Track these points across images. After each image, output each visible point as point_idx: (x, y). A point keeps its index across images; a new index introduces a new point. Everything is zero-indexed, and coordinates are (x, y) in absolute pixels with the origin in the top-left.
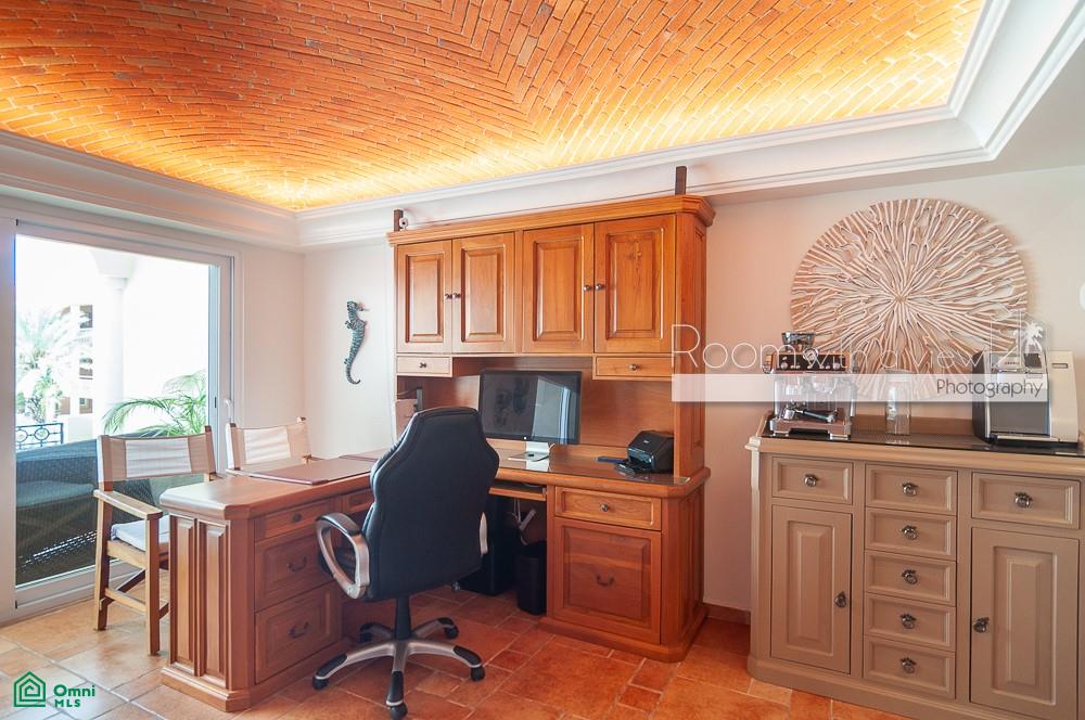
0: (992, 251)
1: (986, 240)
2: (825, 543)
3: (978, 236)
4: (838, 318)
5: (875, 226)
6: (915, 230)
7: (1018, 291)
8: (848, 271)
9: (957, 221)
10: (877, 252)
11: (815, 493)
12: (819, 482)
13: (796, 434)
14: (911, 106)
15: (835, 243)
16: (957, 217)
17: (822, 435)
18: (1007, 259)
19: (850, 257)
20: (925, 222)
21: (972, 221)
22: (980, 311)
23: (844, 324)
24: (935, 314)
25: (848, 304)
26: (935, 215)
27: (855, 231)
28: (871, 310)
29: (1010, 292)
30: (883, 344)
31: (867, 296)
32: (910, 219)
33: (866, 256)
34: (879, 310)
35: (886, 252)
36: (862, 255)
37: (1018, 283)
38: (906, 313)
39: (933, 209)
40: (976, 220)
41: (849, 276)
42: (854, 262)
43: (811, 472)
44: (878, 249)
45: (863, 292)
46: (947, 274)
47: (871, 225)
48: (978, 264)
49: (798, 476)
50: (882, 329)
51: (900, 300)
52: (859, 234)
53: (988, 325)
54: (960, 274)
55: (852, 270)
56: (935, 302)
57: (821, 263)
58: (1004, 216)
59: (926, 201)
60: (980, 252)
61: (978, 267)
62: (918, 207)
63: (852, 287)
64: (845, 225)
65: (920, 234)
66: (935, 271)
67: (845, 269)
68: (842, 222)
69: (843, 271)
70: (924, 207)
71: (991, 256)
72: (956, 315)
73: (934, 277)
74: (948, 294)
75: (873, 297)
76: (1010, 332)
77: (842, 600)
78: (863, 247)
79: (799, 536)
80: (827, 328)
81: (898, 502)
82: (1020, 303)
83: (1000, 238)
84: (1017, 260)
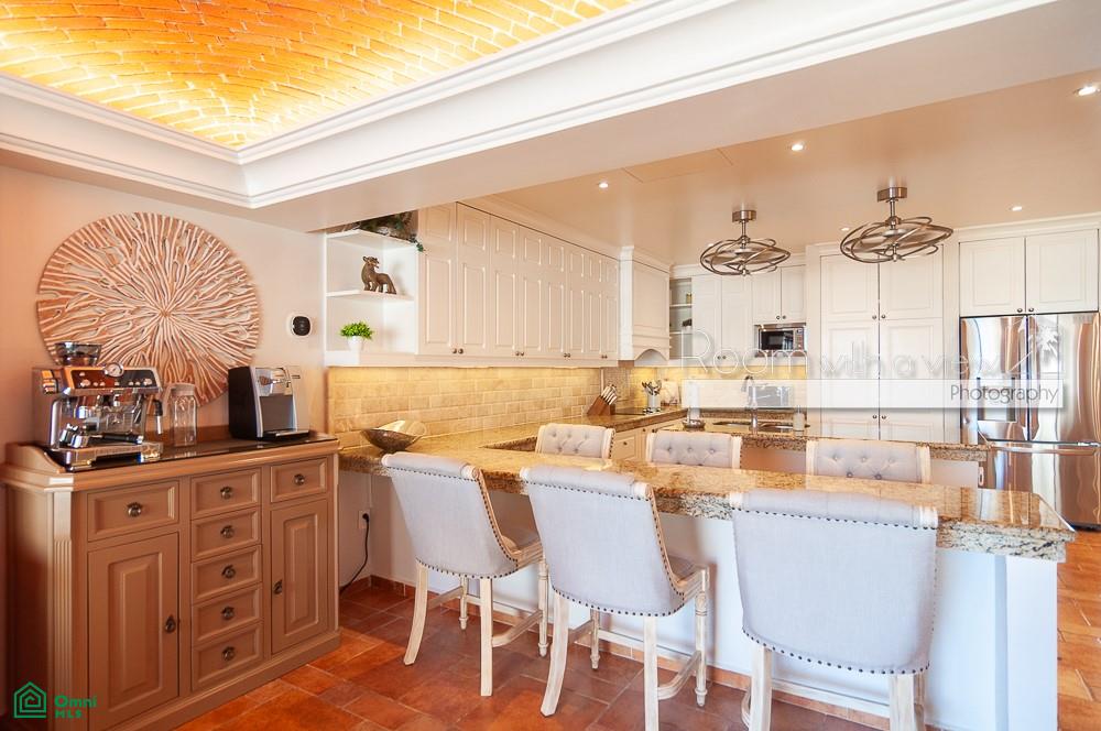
0: (236, 281)
1: (231, 271)
2: (151, 573)
3: (226, 266)
4: (101, 328)
5: (140, 234)
6: (178, 248)
7: (253, 317)
8: (111, 277)
9: (211, 249)
10: (142, 263)
11: (142, 522)
12: (144, 509)
13: (102, 463)
14: (186, 131)
15: (95, 242)
16: (211, 246)
17: (132, 459)
18: (246, 290)
19: (112, 262)
20: (185, 243)
21: (222, 252)
22: (228, 331)
23: (107, 335)
24: (196, 331)
25: (111, 313)
26: (193, 240)
27: (118, 234)
28: (136, 323)
29: (248, 316)
30: (150, 358)
31: (133, 307)
32: (173, 237)
33: (131, 263)
34: (143, 323)
35: (151, 264)
36: (127, 263)
37: (253, 310)
38: (170, 329)
39: (192, 233)
40: (225, 253)
41: (112, 283)
42: (118, 268)
43: (132, 500)
44: (144, 260)
45: (128, 302)
46: (204, 295)
47: (136, 234)
48: (226, 290)
49: (118, 508)
50: (148, 342)
51: (165, 314)
52: (123, 239)
53: (232, 342)
54: (214, 296)
55: (117, 277)
56: (195, 320)
57: (80, 262)
58: (245, 254)
59: (186, 224)
60: (228, 280)
61: (226, 293)
62: (180, 227)
63: (117, 295)
64: (107, 226)
65: (181, 254)
66: (195, 291)
67: (107, 274)
68: (103, 221)
69: (105, 276)
70: (184, 229)
71: (236, 285)
72: (212, 333)
73: (194, 296)
74: (205, 314)
75: (138, 308)
76: (247, 349)
77: (172, 624)
78: (127, 254)
79: (123, 576)
80: (88, 338)
81: (219, 508)
82: (254, 327)
83: (241, 272)
84: (252, 292)
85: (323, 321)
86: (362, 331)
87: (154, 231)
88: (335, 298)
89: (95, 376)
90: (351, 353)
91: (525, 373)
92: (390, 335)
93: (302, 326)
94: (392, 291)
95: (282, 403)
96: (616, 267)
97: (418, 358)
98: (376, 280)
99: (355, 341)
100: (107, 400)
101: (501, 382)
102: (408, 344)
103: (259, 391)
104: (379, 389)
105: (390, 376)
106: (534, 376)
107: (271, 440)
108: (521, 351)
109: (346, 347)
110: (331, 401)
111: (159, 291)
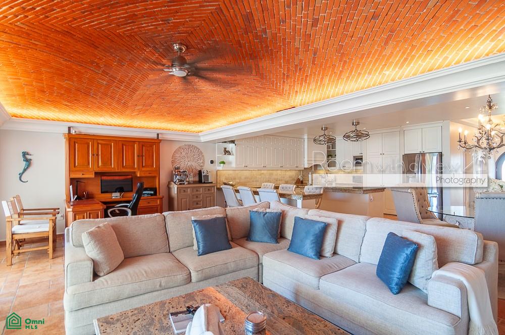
2: (186, 201)
3: (198, 152)
6: (191, 150)
9: (196, 149)
10: (185, 153)
11: (185, 193)
12: (185, 191)
13: (180, 184)
15: (179, 150)
17: (184, 184)
22: (199, 164)
23: (181, 165)
24: (193, 164)
25: (181, 162)
26: (193, 148)
27: (182, 149)
28: (185, 163)
30: (186, 169)
31: (184, 160)
32: (190, 148)
35: (187, 153)
37: (203, 160)
38: (189, 164)
40: (198, 149)
42: (182, 154)
47: (185, 148)
48: (198, 156)
49: (182, 191)
50: (186, 166)
51: (189, 161)
53: (199, 166)
54: (196, 157)
55: (182, 156)
56: (193, 162)
57: (177, 154)
58: (202, 150)
59: (192, 146)
63: (182, 159)
64: (181, 147)
69: (180, 156)
71: (200, 155)
72: (196, 164)
73: (193, 158)
74: (195, 161)
76: (201, 167)
78: (183, 152)
79: (183, 201)
80: (178, 166)
81: (195, 193)
82: (203, 163)
83: (202, 153)
84: (203, 156)
85: (217, 161)
86: (223, 163)
87: (187, 147)
88: (218, 156)
89: (179, 171)
90: (220, 167)
91: (271, 171)
92: (230, 163)
93: (212, 162)
94: (230, 154)
95: (207, 177)
96: (303, 141)
97: (236, 168)
98: (227, 152)
99: (222, 165)
100: (181, 175)
101: (263, 173)
102: (234, 165)
103: (203, 174)
104: (229, 175)
105: (231, 172)
106: (275, 172)
107: (204, 183)
108: (265, 165)
109: (220, 166)
110: (218, 177)
111: (188, 158)
